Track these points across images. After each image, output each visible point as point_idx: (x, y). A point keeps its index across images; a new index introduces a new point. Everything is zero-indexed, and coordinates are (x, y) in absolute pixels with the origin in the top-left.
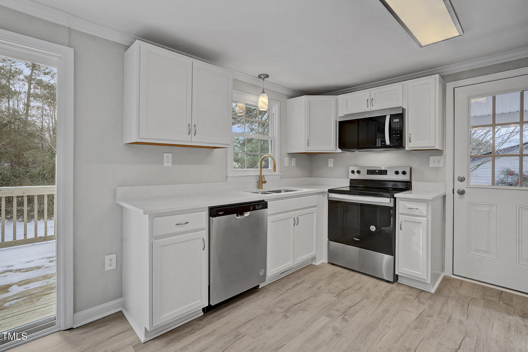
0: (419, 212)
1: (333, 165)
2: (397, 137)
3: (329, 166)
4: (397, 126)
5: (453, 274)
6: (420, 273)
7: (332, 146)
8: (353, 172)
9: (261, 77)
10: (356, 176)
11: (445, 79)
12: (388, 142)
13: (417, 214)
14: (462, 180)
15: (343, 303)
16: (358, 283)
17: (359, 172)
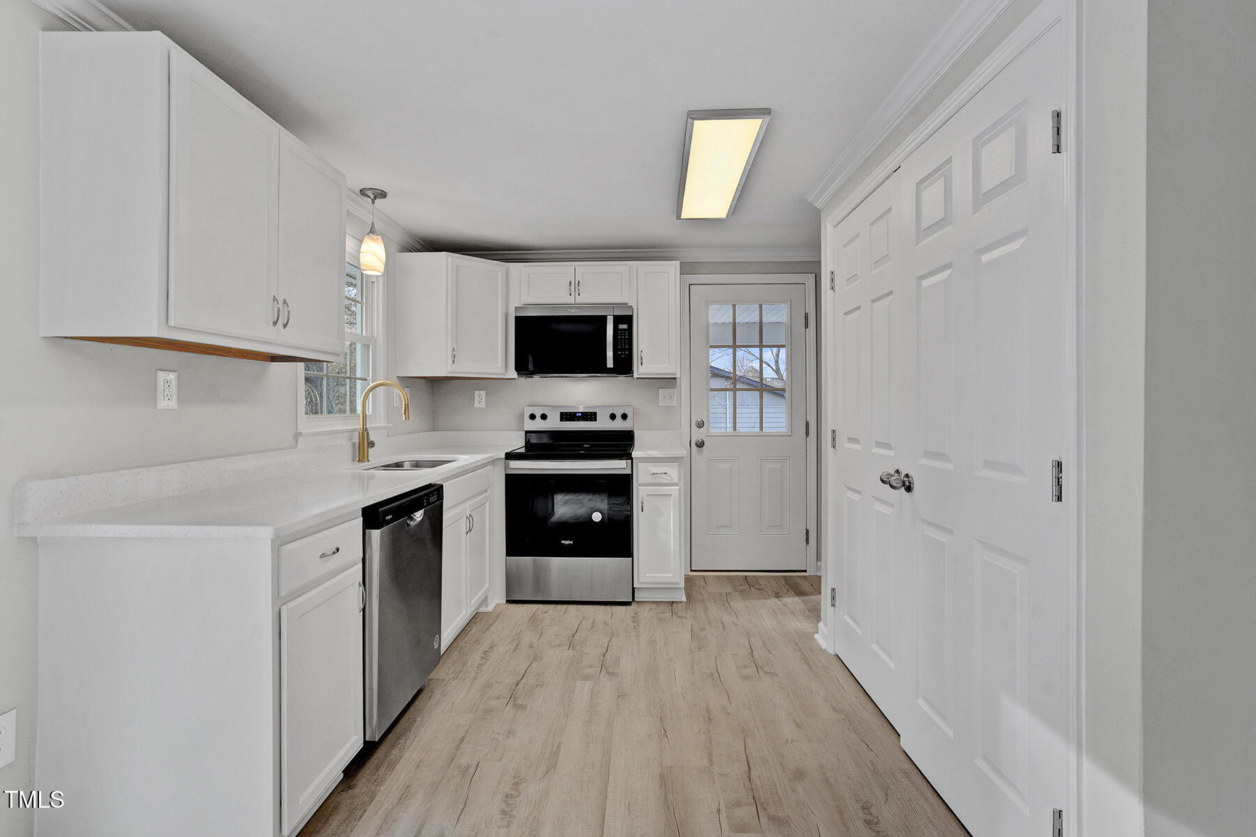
0: (670, 478)
1: (486, 403)
2: (625, 354)
3: (476, 405)
4: (625, 336)
5: (691, 571)
6: (671, 575)
7: (500, 365)
8: (533, 417)
9: (368, 193)
10: (539, 425)
11: (687, 268)
12: (610, 364)
13: (664, 481)
14: (700, 425)
15: (589, 654)
16: (584, 618)
17: (544, 417)
